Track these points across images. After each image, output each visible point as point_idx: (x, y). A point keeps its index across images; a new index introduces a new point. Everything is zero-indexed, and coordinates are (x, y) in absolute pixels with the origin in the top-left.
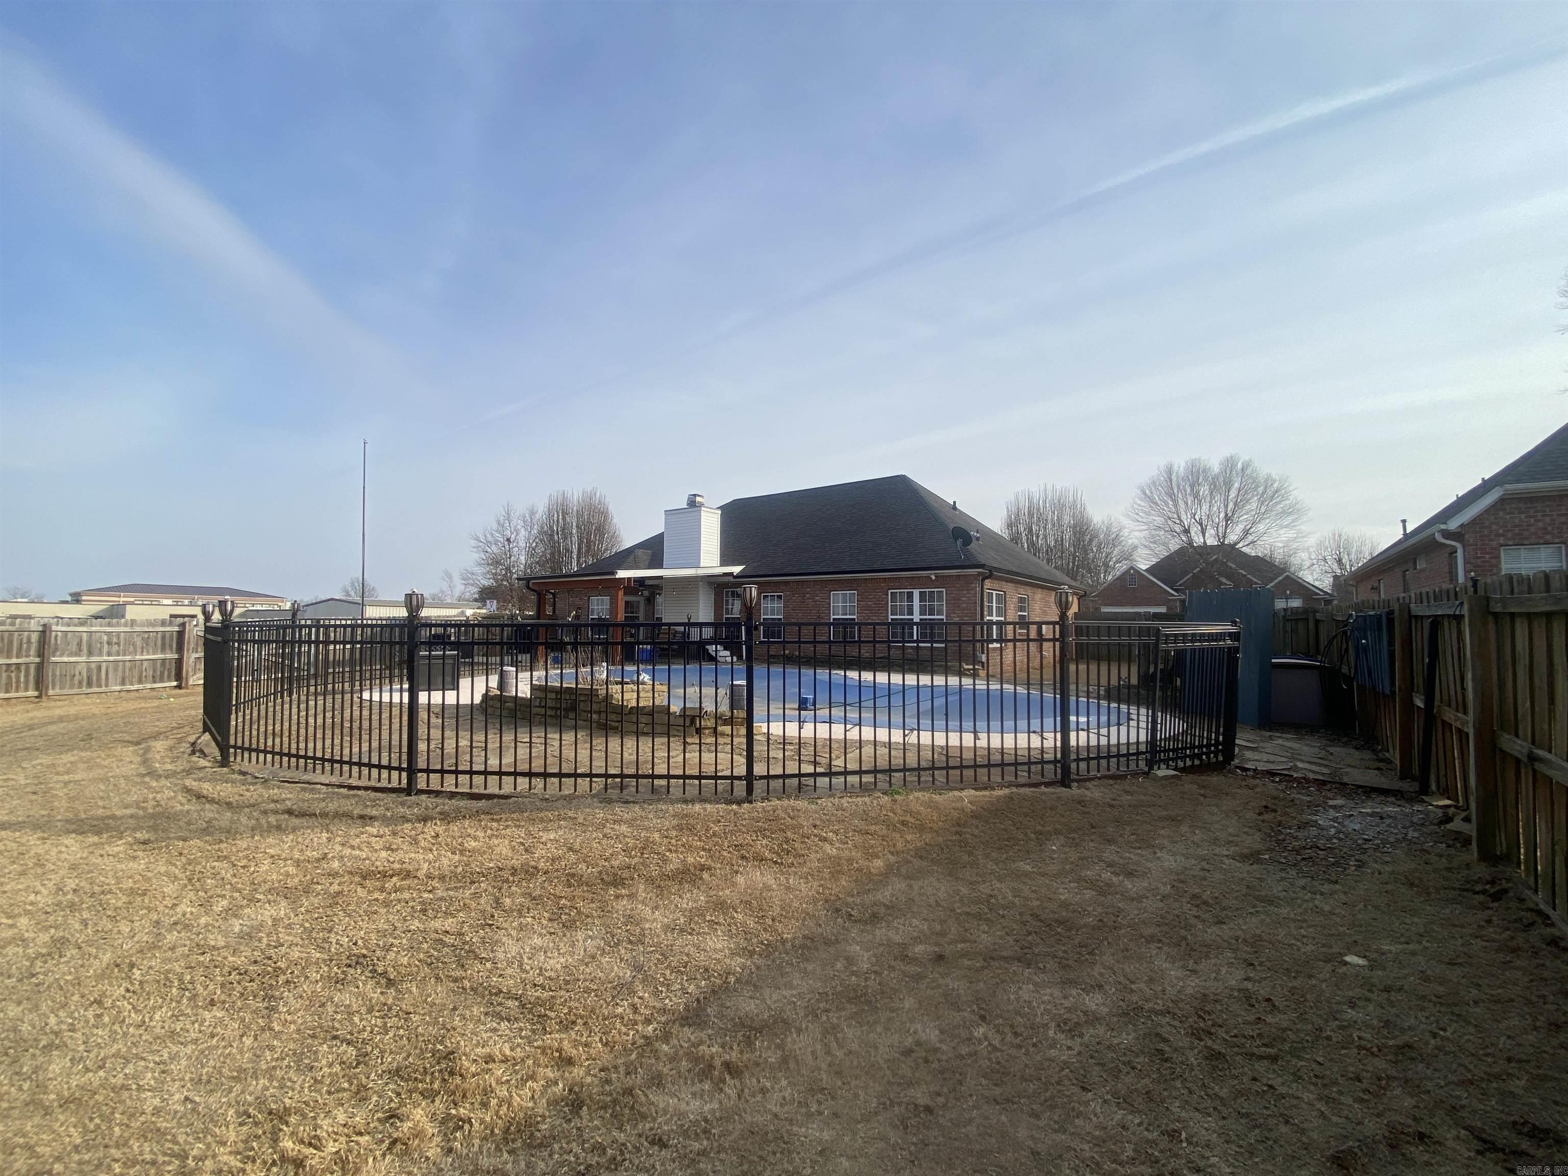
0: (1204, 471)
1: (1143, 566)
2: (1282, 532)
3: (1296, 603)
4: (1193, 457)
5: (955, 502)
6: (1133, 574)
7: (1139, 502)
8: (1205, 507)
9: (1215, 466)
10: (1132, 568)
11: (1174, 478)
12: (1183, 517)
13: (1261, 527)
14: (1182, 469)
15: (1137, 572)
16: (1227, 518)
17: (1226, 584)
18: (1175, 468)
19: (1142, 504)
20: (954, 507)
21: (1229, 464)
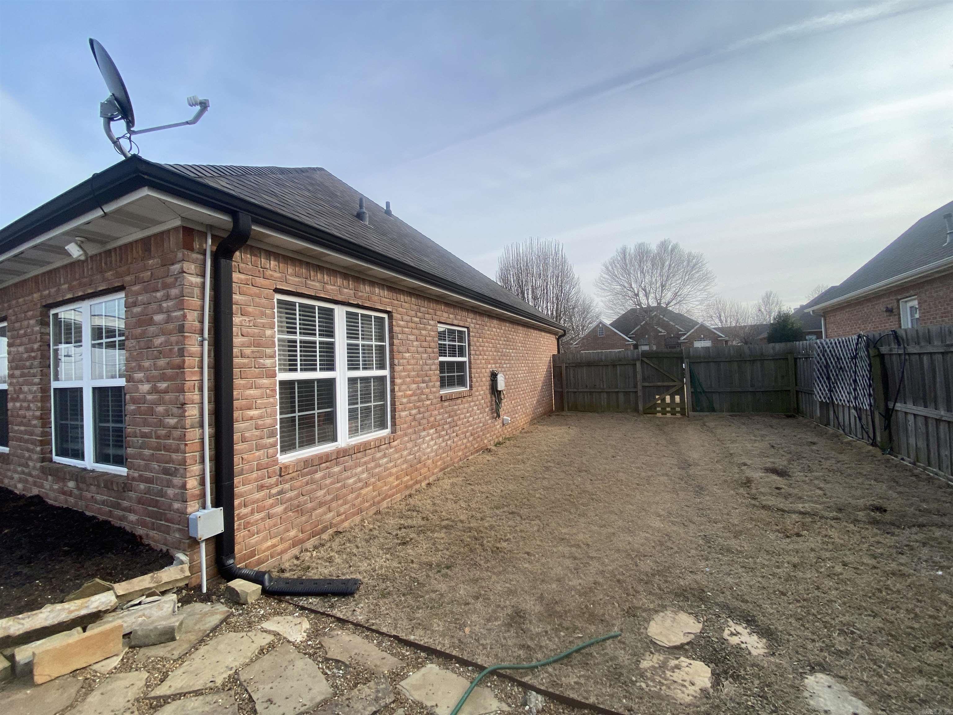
0: (647, 252)
1: (608, 322)
2: (698, 293)
3: (707, 344)
4: (640, 242)
5: (388, 204)
6: (602, 327)
7: (604, 275)
8: (648, 278)
9: (654, 247)
10: (601, 323)
11: (628, 257)
12: (634, 285)
13: (685, 291)
14: (632, 251)
15: (604, 325)
16: (663, 286)
17: (661, 332)
18: (628, 251)
19: (607, 277)
20: (388, 212)
21: (663, 245)
